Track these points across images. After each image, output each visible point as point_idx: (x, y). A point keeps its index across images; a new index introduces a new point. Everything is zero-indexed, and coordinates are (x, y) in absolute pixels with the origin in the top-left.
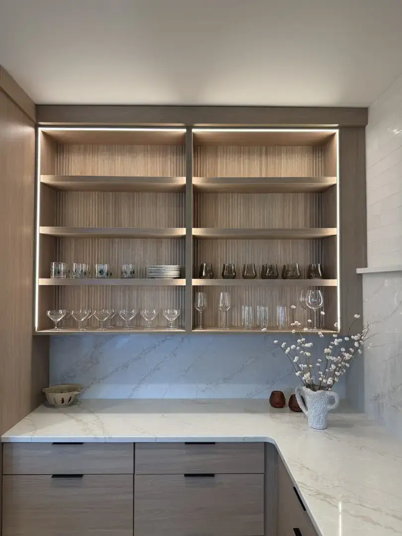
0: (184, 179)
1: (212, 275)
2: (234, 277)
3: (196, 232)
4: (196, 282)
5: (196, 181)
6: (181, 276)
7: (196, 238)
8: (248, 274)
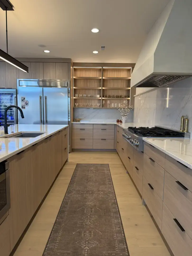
0: (101, 77)
1: (106, 97)
2: (111, 97)
3: (103, 88)
4: (103, 98)
5: (103, 78)
6: (100, 97)
7: (103, 90)
8: (113, 97)
